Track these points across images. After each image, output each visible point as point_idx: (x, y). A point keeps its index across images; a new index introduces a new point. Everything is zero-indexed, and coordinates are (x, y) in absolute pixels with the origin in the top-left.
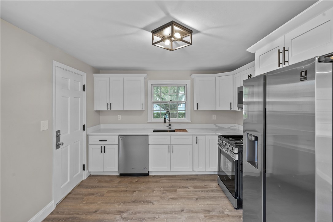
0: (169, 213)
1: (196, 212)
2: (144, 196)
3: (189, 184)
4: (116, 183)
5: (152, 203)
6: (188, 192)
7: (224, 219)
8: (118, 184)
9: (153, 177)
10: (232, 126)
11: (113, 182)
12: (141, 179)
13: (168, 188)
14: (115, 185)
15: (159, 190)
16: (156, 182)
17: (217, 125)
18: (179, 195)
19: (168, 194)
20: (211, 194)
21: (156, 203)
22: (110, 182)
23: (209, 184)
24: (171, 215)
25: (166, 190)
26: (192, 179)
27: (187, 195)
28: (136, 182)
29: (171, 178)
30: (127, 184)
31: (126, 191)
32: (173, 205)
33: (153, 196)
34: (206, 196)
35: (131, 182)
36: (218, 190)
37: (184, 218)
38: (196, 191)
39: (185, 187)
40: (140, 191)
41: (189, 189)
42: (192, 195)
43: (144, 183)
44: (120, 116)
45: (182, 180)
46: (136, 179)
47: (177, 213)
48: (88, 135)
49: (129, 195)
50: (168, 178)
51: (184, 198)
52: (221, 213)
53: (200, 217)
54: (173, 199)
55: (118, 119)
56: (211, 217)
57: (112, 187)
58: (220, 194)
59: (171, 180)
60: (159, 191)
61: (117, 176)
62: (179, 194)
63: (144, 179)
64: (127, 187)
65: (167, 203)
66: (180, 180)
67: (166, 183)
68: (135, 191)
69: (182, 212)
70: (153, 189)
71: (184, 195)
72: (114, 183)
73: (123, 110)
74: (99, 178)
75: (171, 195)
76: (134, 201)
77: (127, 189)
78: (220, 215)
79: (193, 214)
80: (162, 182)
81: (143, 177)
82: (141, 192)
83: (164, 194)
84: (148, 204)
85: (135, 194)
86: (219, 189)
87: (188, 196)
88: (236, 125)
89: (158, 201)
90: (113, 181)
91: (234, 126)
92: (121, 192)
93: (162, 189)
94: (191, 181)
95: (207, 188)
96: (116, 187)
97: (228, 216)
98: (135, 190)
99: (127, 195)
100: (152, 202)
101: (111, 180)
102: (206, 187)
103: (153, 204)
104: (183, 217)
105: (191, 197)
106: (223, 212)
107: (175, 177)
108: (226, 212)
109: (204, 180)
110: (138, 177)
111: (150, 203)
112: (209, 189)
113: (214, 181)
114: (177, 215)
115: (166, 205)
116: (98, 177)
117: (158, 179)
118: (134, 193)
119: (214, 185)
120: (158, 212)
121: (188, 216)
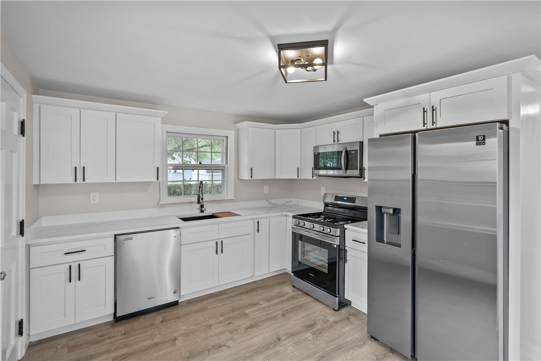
0: (265, 351)
1: (298, 333)
2: (199, 340)
3: (255, 297)
4: (118, 338)
5: (224, 346)
6: (264, 308)
7: (335, 328)
8: (126, 338)
9: (188, 303)
10: (288, 202)
11: (110, 338)
12: (168, 314)
13: (229, 313)
14: (121, 341)
15: (218, 321)
16: (201, 310)
17: (270, 200)
18: (255, 319)
19: (237, 323)
20: (294, 302)
21: (230, 343)
22: (104, 340)
23: (282, 290)
24: (269, 352)
25: (230, 318)
26: (253, 289)
27: (266, 314)
28: (162, 322)
29: (221, 297)
30: (147, 332)
31: (157, 344)
32: (260, 336)
33: (216, 335)
34: (292, 307)
35: (151, 325)
36: (298, 295)
37: (290, 348)
38: (273, 305)
39: (254, 305)
40: (186, 335)
41: (261, 305)
42: (273, 312)
43: (178, 318)
44: (97, 194)
45: (240, 294)
46: (158, 318)
47: (276, 345)
48: (28, 247)
49: (169, 349)
50: (215, 299)
51: (267, 320)
52: (326, 323)
53: (308, 338)
54: (251, 326)
55: (92, 202)
56: (321, 332)
57: (116, 349)
58: (305, 298)
59: (223, 300)
60: (219, 323)
61: (107, 323)
62: (254, 317)
63: (174, 312)
64: (152, 337)
65: (248, 337)
66: (237, 295)
67: (219, 306)
68: (175, 339)
69: (281, 341)
70: (206, 323)
71: (263, 316)
72: (113, 339)
73: (114, 181)
74: (64, 341)
75: (244, 323)
76: (188, 355)
77: (156, 340)
78: (327, 324)
79: (296, 338)
80: (211, 307)
81: (169, 309)
82: (188, 336)
83: (231, 325)
84: (219, 350)
85: (179, 343)
86: (299, 293)
87: (269, 316)
88: (292, 199)
89: (232, 339)
90: (107, 336)
91: (291, 201)
92: (146, 350)
93: (221, 319)
94: (255, 293)
95: (283, 296)
96: (126, 345)
97: (336, 322)
98: (174, 336)
99: (165, 350)
100: (222, 344)
101: (102, 336)
102: (281, 294)
103: (229, 347)
104: (288, 347)
105: (273, 315)
106: (328, 320)
107: (226, 293)
108: (331, 319)
109: (271, 287)
110: (159, 312)
111: (220, 347)
112: (287, 297)
113: (284, 284)
114: (277, 349)
115: (248, 340)
116: (58, 341)
117: (200, 306)
118: (177, 341)
119: (288, 289)
120: (247, 355)
121: (293, 342)
